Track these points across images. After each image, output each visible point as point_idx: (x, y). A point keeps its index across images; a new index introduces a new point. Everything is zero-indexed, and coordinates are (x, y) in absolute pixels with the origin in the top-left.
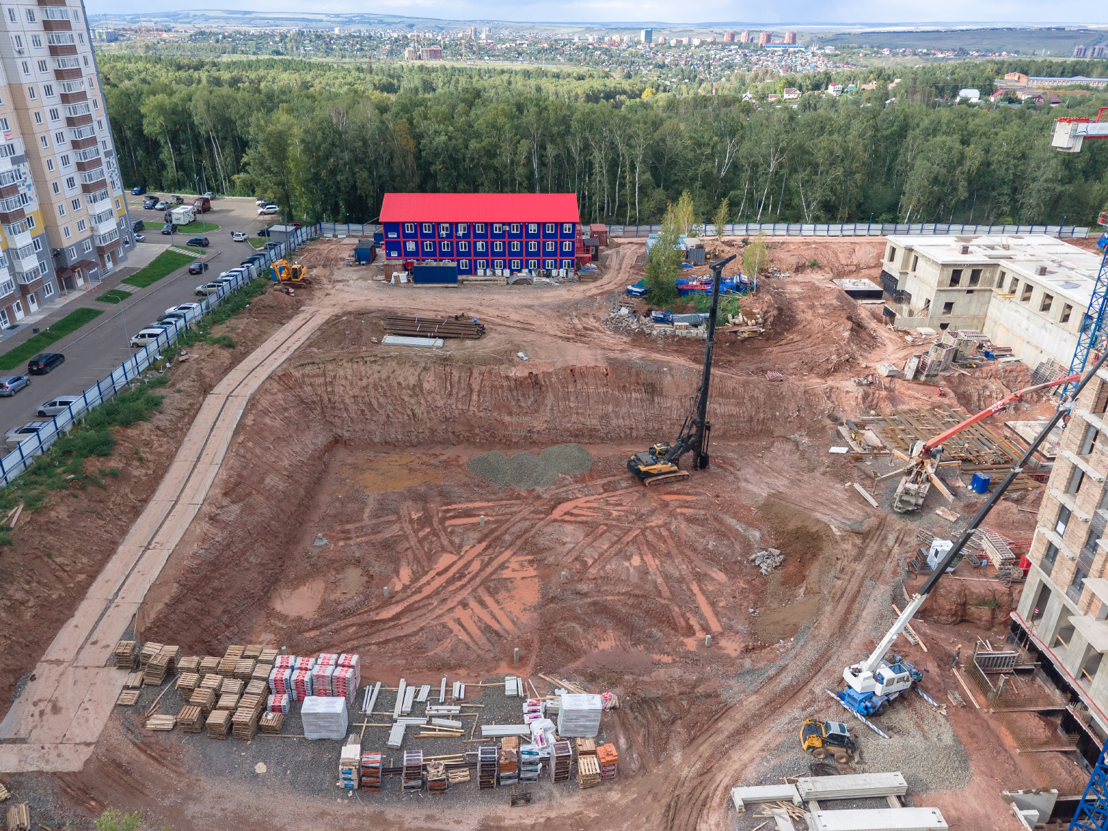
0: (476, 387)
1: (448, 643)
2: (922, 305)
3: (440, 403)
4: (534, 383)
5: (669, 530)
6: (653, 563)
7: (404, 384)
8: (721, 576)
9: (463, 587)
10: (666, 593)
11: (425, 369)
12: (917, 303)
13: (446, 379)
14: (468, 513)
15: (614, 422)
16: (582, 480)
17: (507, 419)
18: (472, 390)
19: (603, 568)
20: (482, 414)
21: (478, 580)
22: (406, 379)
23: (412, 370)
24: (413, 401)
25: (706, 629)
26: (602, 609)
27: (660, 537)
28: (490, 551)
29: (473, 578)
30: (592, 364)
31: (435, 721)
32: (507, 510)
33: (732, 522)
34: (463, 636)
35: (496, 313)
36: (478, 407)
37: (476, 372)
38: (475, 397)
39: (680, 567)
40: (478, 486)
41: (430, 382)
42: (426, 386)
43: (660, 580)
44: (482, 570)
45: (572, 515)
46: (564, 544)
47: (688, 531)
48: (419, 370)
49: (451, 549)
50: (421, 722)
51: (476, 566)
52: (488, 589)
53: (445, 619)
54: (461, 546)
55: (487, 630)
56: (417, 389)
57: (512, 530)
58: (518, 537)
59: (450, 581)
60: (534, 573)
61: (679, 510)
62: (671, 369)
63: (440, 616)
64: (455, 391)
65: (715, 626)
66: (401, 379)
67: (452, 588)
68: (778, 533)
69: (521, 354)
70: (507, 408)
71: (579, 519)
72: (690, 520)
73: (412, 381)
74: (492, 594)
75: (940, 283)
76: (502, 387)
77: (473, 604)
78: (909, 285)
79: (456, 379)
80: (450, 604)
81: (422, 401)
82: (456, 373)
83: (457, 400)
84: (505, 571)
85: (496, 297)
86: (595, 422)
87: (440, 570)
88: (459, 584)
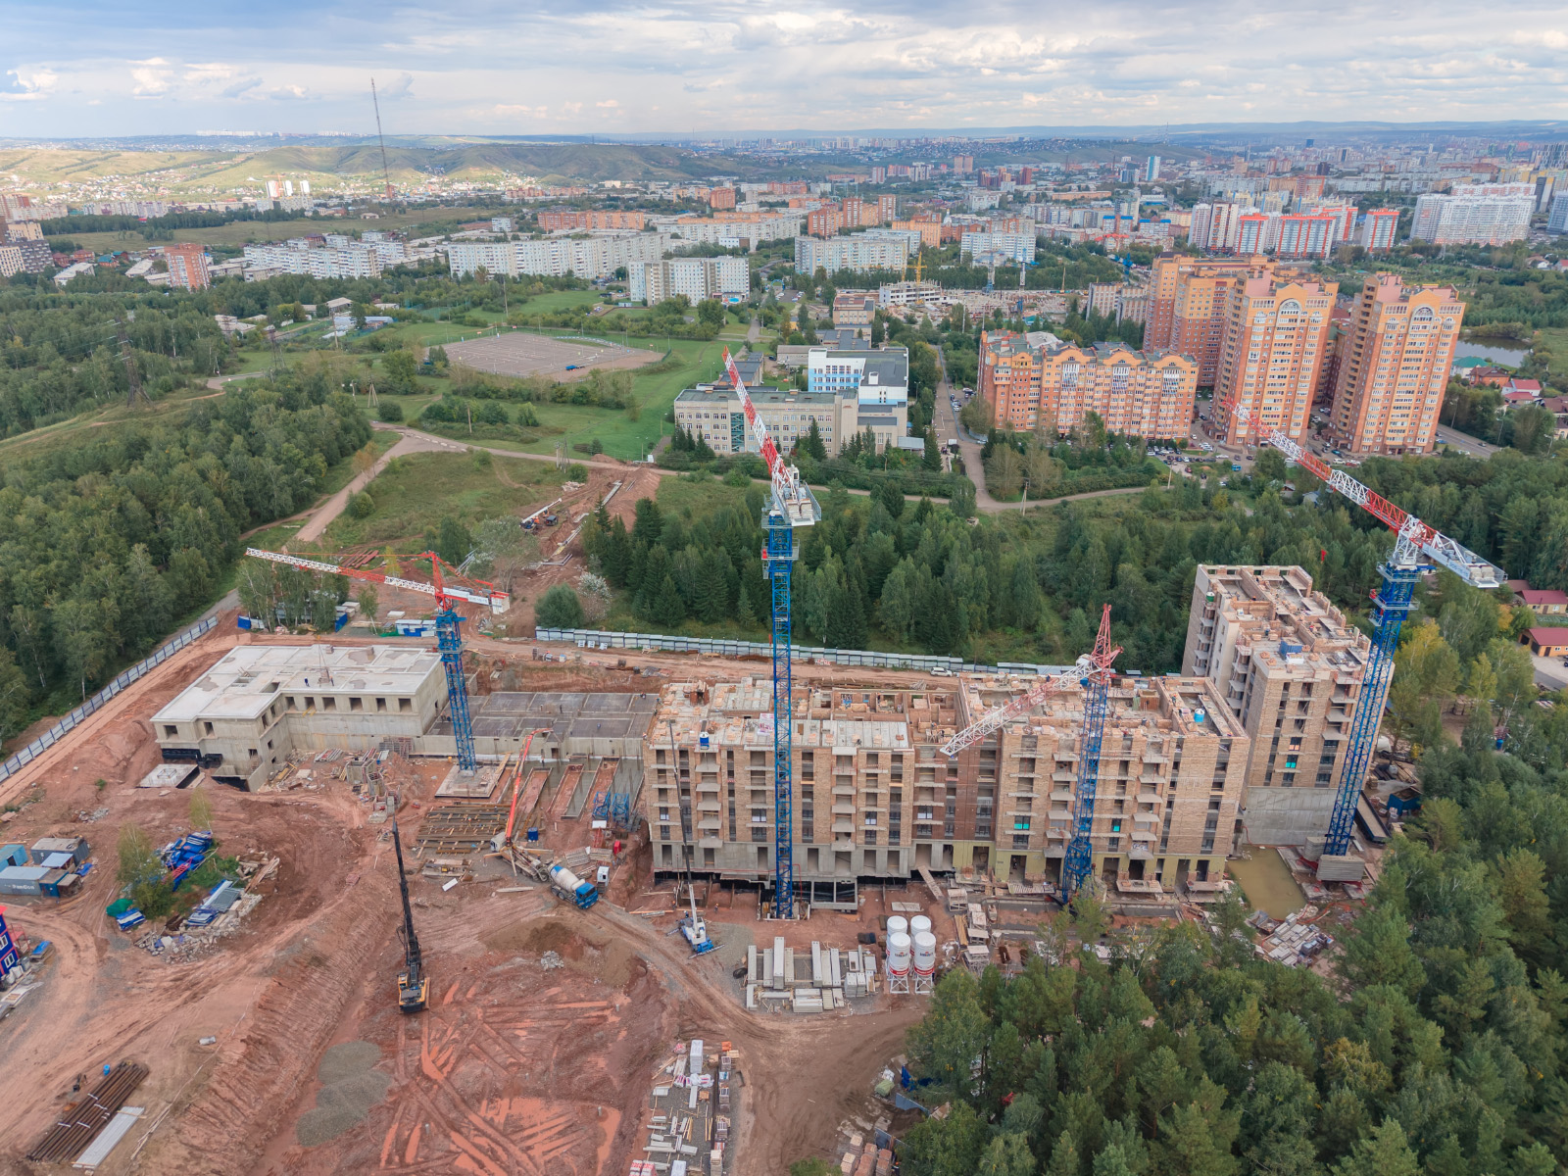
0: (230, 1095)
1: (569, 1160)
3: (225, 1138)
4: (256, 1043)
5: (493, 1006)
6: (527, 1023)
7: (180, 1162)
8: (554, 991)
9: (505, 1150)
10: (563, 1022)
11: (179, 1131)
13: (203, 1118)
14: (401, 1146)
16: (394, 1055)
17: (275, 1089)
18: (230, 1102)
19: (523, 1054)
20: (259, 1108)
21: (501, 1139)
22: (176, 1157)
23: (170, 1146)
25: (603, 1009)
26: (565, 1060)
27: (496, 1014)
28: (463, 1130)
29: (498, 1143)
30: (263, 990)
32: (413, 1113)
33: (499, 969)
34: (564, 1149)
36: (250, 1106)
37: (215, 1086)
38: (239, 1103)
39: (540, 1010)
40: (356, 1136)
41: (197, 1135)
42: (196, 1142)
43: (549, 1023)
44: (488, 1136)
45: (444, 1065)
46: (483, 1074)
47: (495, 997)
48: (175, 1139)
49: (449, 1159)
50: (680, 1137)
51: (482, 1141)
52: (514, 1132)
53: (541, 1161)
54: (450, 1152)
55: (561, 1134)
57: (444, 1110)
58: (455, 1107)
59: (495, 1158)
60: (506, 1101)
61: (469, 995)
63: (536, 1165)
65: (604, 1004)
67: (504, 1157)
68: (526, 947)
69: (203, 1041)
70: (266, 1082)
71: (452, 1060)
72: (486, 991)
73: (184, 1152)
74: (523, 1129)
76: (245, 1072)
77: (529, 1143)
79: (211, 1108)
80: (524, 1158)
81: (210, 1156)
82: (205, 1105)
83: (232, 1122)
87: (476, 1166)
88: (500, 1151)
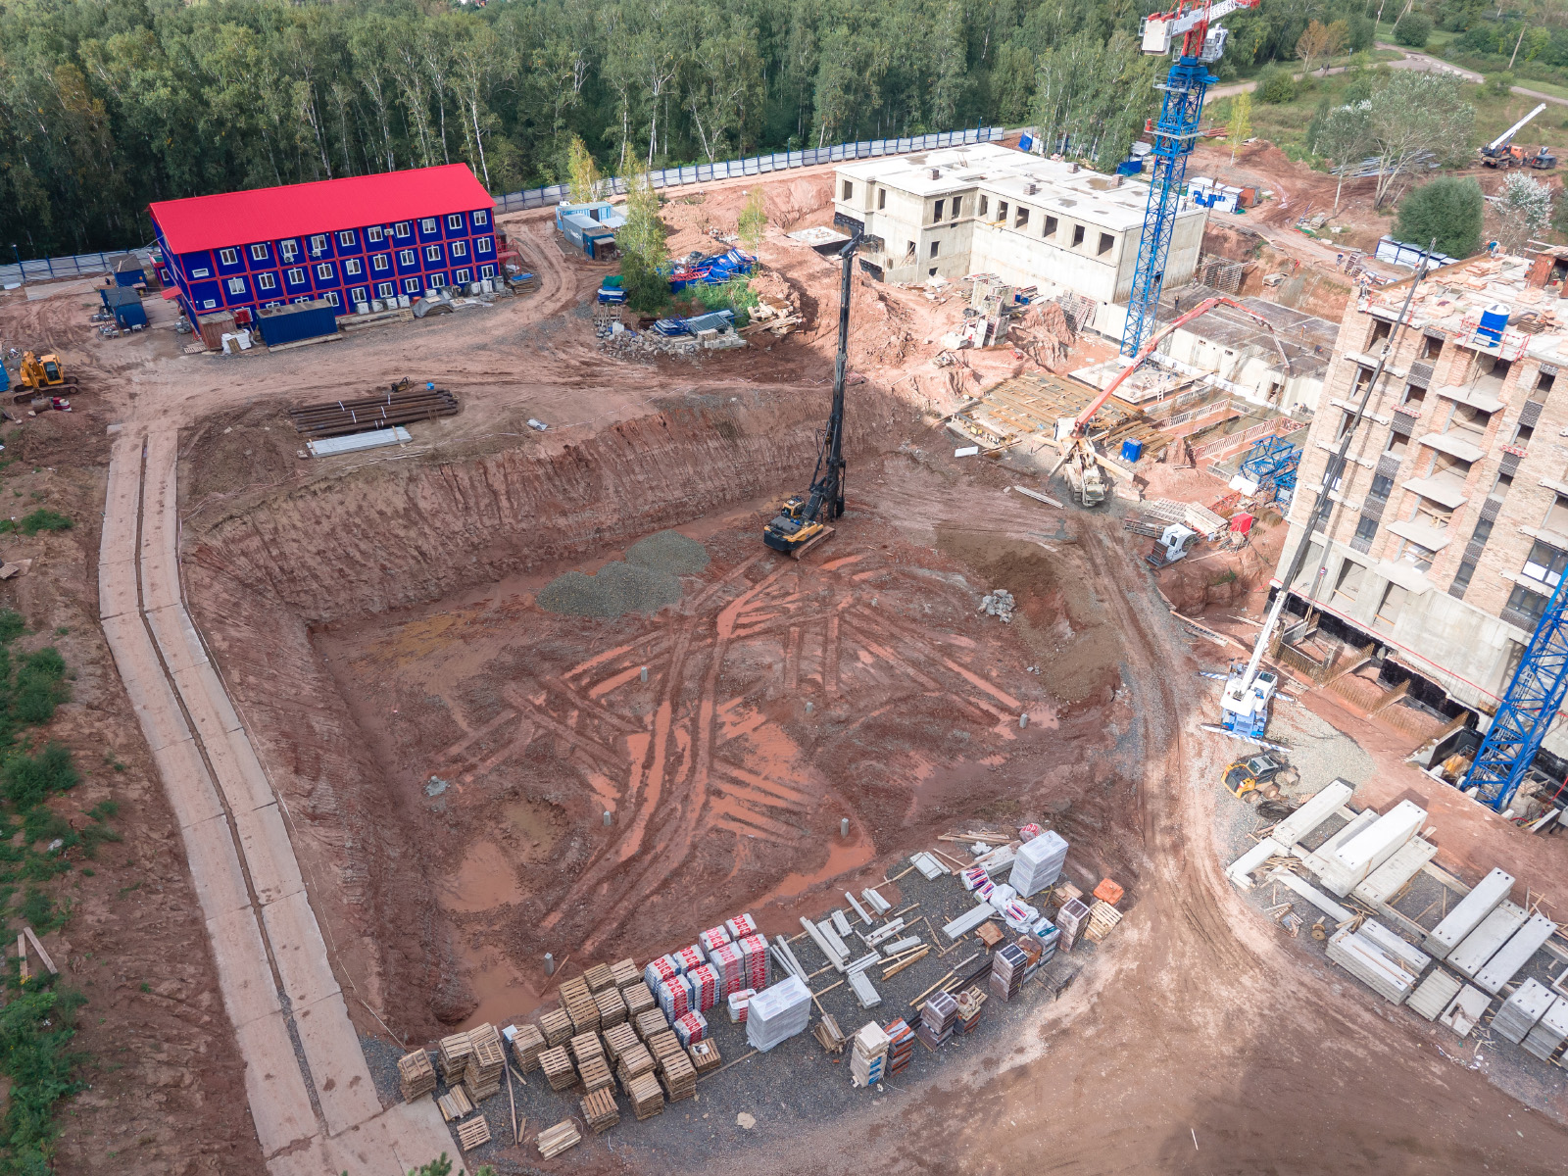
0: (500, 487)
1: (743, 851)
2: (904, 249)
3: (458, 526)
4: (576, 461)
5: (869, 606)
6: (886, 652)
7: (389, 511)
8: (964, 641)
9: (693, 770)
10: (931, 684)
11: (411, 479)
12: (895, 248)
13: (449, 486)
14: (608, 671)
15: (701, 486)
16: (712, 578)
17: (562, 522)
18: (495, 493)
19: (839, 680)
20: (524, 525)
21: (703, 754)
22: (388, 503)
23: (391, 487)
24: (413, 533)
25: (1004, 709)
26: (881, 730)
27: (861, 617)
28: (682, 711)
29: (694, 755)
30: (640, 414)
31: (890, 948)
32: (657, 650)
33: (924, 573)
34: (753, 833)
35: (444, 368)
36: (515, 516)
37: (491, 465)
38: (504, 503)
39: (920, 649)
40: (584, 629)
41: (428, 498)
42: (422, 504)
43: (911, 671)
44: (695, 739)
45: (744, 626)
46: (770, 667)
47: (891, 600)
48: (403, 484)
49: (629, 727)
50: (874, 958)
51: (683, 739)
52: (726, 760)
53: (710, 821)
54: (640, 720)
55: (773, 812)
56: (412, 514)
57: (687, 672)
58: (703, 679)
59: (670, 770)
60: (762, 718)
61: (856, 578)
62: (740, 397)
63: (700, 820)
64: (472, 502)
65: (1014, 704)
66: (381, 506)
67: (680, 778)
68: (984, 571)
69: (533, 422)
70: (556, 506)
71: (757, 628)
72: (881, 586)
73: (400, 503)
74: (737, 763)
75: (925, 221)
76: (537, 477)
77: (725, 787)
78: (875, 228)
79: (466, 482)
80: (698, 799)
81: (427, 530)
82: (461, 474)
83: (481, 516)
84: (725, 730)
85: (420, 341)
86: (678, 493)
87: (642, 759)
88: (684, 769)
